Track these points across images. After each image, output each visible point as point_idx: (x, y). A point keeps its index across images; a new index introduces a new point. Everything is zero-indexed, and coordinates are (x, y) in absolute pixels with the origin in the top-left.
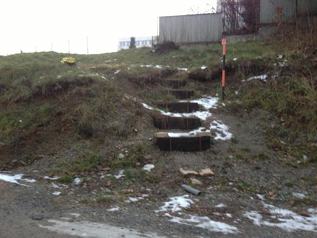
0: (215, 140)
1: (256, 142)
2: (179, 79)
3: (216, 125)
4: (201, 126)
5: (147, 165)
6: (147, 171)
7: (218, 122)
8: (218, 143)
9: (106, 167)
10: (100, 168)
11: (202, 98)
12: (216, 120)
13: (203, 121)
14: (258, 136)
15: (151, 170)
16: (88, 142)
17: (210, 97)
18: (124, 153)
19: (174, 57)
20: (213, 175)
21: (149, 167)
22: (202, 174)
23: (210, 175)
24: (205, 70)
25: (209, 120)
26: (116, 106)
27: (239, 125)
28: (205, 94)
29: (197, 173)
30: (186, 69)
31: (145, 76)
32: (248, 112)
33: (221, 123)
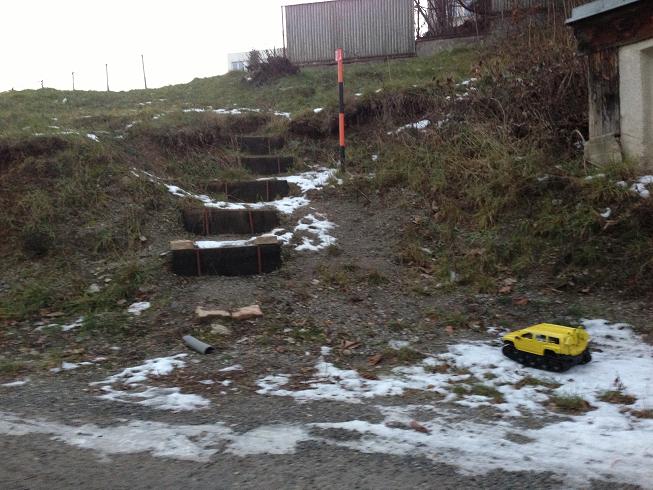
0: (296, 252)
1: (377, 252)
2: (270, 135)
3: (310, 222)
4: (279, 226)
5: (135, 304)
6: (132, 314)
7: (317, 217)
8: (300, 256)
9: (57, 310)
10: (44, 312)
11: (309, 170)
12: (313, 212)
13: (285, 216)
14: (386, 240)
15: (143, 311)
16: (37, 265)
17: (324, 169)
18: (101, 283)
19: (284, 89)
20: (260, 316)
21: (139, 307)
22: (236, 315)
23: (254, 317)
24: (319, 114)
25: (299, 214)
26: (107, 193)
27: (358, 221)
28: (315, 162)
29: (228, 314)
30: (287, 114)
31: (187, 130)
32: (381, 195)
33: (321, 219)
